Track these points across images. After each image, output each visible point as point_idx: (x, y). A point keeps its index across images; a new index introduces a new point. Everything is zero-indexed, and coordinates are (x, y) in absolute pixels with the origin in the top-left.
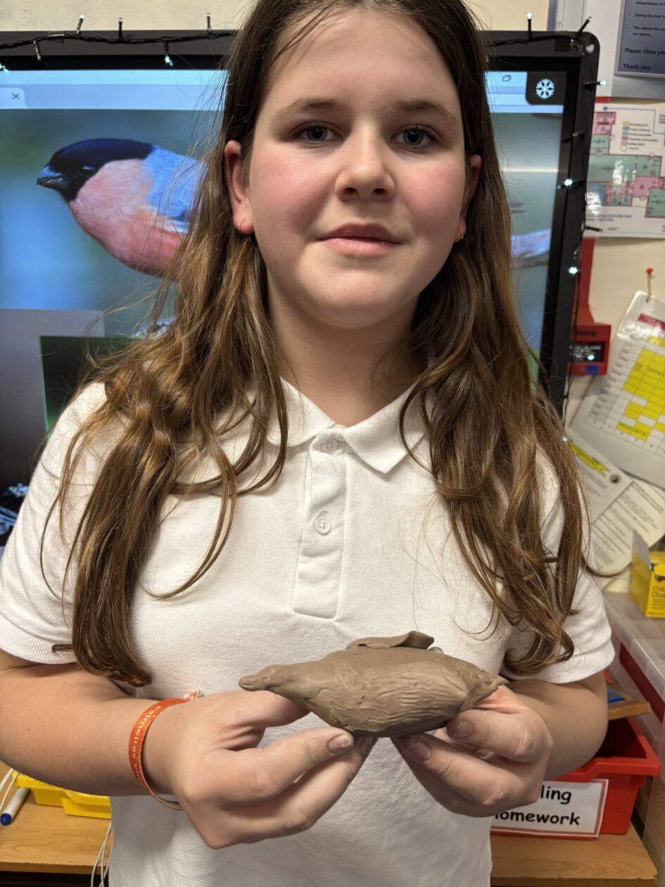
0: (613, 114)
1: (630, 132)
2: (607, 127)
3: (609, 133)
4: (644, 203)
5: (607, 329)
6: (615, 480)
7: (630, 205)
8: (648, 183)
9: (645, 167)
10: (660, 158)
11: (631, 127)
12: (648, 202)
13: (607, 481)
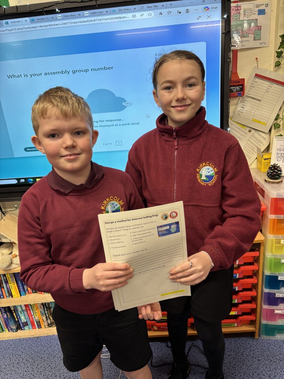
1: (246, 12)
2: (238, 11)
5: (244, 80)
6: (250, 131)
7: (248, 37)
10: (257, 19)
11: (246, 10)
12: (254, 35)
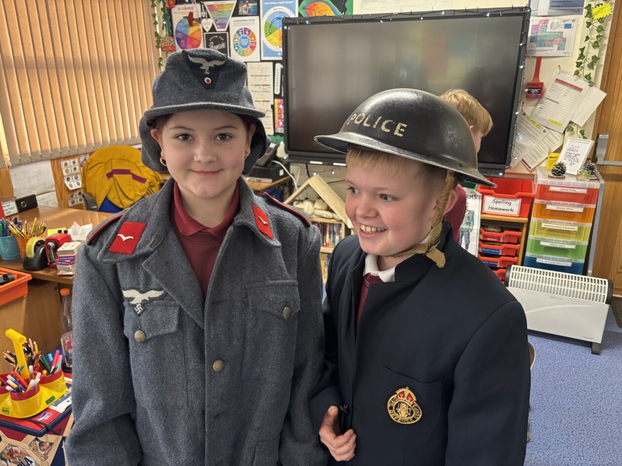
0: (548, 20)
1: (553, 25)
2: (546, 24)
3: (546, 26)
4: (557, 46)
5: (542, 83)
6: (544, 131)
7: (553, 46)
8: (559, 40)
9: (558, 35)
10: (562, 32)
13: (542, 132)
